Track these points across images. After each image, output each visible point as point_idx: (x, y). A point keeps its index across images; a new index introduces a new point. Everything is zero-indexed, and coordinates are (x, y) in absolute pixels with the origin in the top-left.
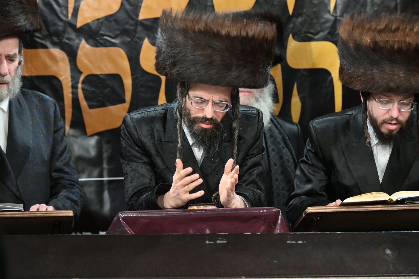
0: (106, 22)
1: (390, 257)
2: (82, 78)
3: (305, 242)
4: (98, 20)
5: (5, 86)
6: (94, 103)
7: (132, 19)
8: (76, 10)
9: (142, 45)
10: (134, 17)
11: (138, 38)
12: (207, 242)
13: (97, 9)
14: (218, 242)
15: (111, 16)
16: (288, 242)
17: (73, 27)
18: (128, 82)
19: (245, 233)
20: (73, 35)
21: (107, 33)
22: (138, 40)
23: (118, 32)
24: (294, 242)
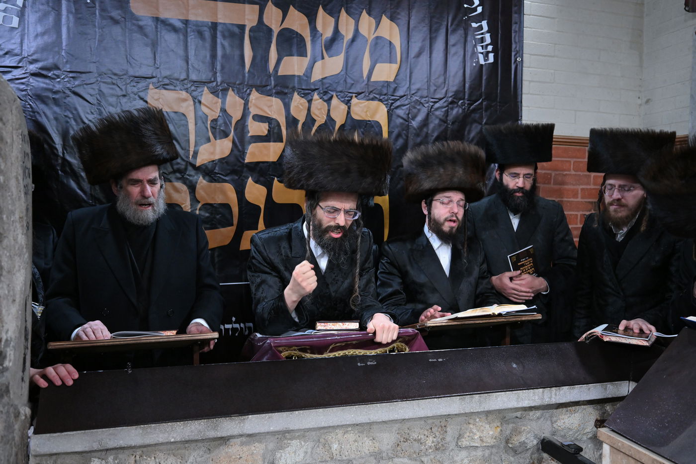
0: (219, 163)
1: (517, 370)
2: (199, 206)
3: (444, 359)
4: (213, 161)
5: (150, 208)
6: (208, 226)
7: (240, 162)
8: (196, 154)
9: (247, 182)
10: (242, 161)
11: (244, 176)
12: (359, 364)
13: (212, 153)
14: (369, 363)
15: (223, 159)
16: (430, 360)
17: (194, 166)
18: (235, 210)
19: (391, 353)
20: (192, 172)
21: (220, 172)
22: (244, 178)
23: (229, 172)
24: (435, 360)
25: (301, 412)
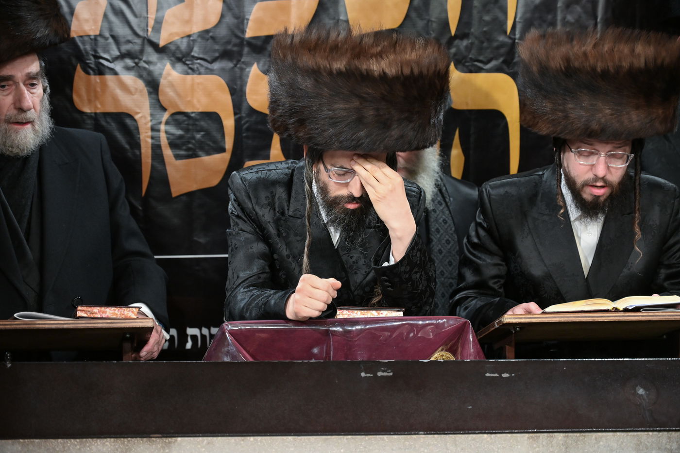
0: (199, 40)
1: (644, 399)
2: (166, 116)
3: (513, 375)
4: (189, 36)
6: (182, 152)
7: (237, 36)
8: (159, 23)
9: (249, 72)
10: (240, 34)
11: (243, 62)
12: (363, 374)
13: (188, 22)
14: (380, 374)
15: (207, 31)
16: (488, 375)
17: (155, 46)
18: (229, 123)
19: (420, 361)
20: (153, 56)
21: (201, 56)
22: (244, 66)
23: (217, 55)
24: (496, 375)
25: (259, 438)
